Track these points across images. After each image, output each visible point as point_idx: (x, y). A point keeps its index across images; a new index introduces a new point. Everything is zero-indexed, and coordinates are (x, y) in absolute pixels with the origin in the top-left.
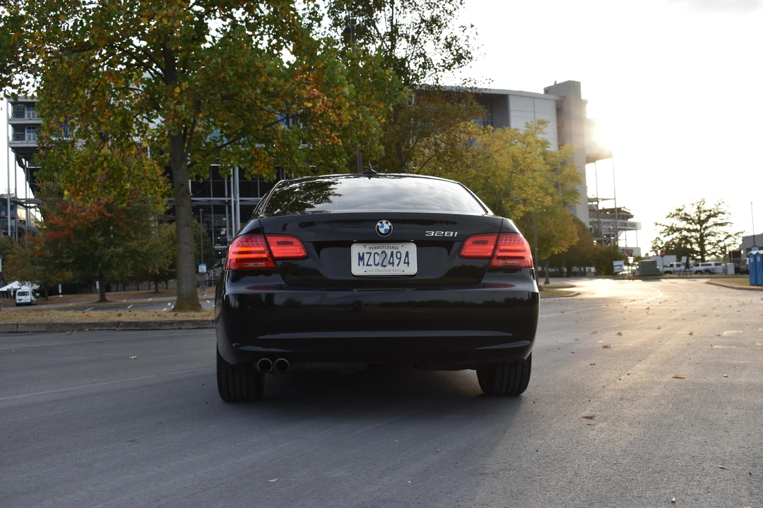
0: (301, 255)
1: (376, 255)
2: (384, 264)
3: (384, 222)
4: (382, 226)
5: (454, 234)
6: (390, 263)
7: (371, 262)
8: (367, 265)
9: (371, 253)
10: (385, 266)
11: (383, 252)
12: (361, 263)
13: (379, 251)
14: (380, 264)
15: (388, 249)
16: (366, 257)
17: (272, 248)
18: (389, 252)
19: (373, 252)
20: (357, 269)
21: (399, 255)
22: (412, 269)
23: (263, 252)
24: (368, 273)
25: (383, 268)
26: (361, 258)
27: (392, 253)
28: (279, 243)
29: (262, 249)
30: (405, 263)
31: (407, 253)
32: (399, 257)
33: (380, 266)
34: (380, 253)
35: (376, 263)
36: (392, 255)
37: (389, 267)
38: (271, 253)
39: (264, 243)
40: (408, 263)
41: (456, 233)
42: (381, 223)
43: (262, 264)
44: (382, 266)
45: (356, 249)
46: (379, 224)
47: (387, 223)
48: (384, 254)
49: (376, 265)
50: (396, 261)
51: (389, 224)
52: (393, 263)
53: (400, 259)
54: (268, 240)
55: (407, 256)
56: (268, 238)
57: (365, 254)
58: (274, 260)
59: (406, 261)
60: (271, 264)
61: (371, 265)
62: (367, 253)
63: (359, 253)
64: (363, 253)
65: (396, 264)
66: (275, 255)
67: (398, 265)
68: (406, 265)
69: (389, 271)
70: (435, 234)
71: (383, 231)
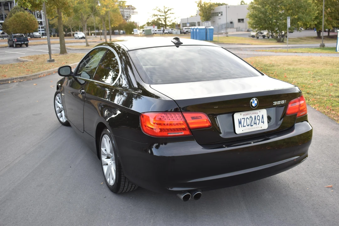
0: (208, 125)
1: (247, 119)
2: (252, 125)
5: (285, 102)
6: (254, 123)
7: (245, 124)
8: (244, 126)
9: (244, 118)
10: (252, 126)
11: (251, 117)
12: (240, 126)
13: (249, 116)
14: (250, 125)
15: (253, 114)
16: (243, 121)
17: (188, 121)
18: (253, 116)
19: (246, 117)
20: (239, 130)
21: (258, 117)
22: (264, 126)
23: (182, 124)
24: (244, 132)
26: (240, 123)
27: (255, 116)
28: (193, 118)
29: (182, 122)
30: (262, 122)
31: (263, 116)
32: (259, 119)
33: (250, 126)
34: (249, 118)
35: (248, 125)
36: (255, 119)
37: (255, 126)
38: (187, 124)
39: (182, 118)
40: (263, 122)
42: (253, 100)
43: (183, 133)
45: (237, 117)
46: (252, 101)
47: (256, 100)
48: (251, 118)
49: (248, 126)
50: (258, 122)
52: (256, 123)
53: (259, 120)
54: (185, 116)
55: (263, 118)
56: (185, 114)
57: (242, 119)
58: (190, 130)
59: (263, 121)
60: (188, 133)
61: (245, 126)
62: (243, 119)
63: (239, 119)
64: (241, 119)
65: (257, 124)
66: (191, 126)
67: (258, 124)
68: (263, 123)
69: (255, 128)
70: (277, 103)
71: (253, 105)
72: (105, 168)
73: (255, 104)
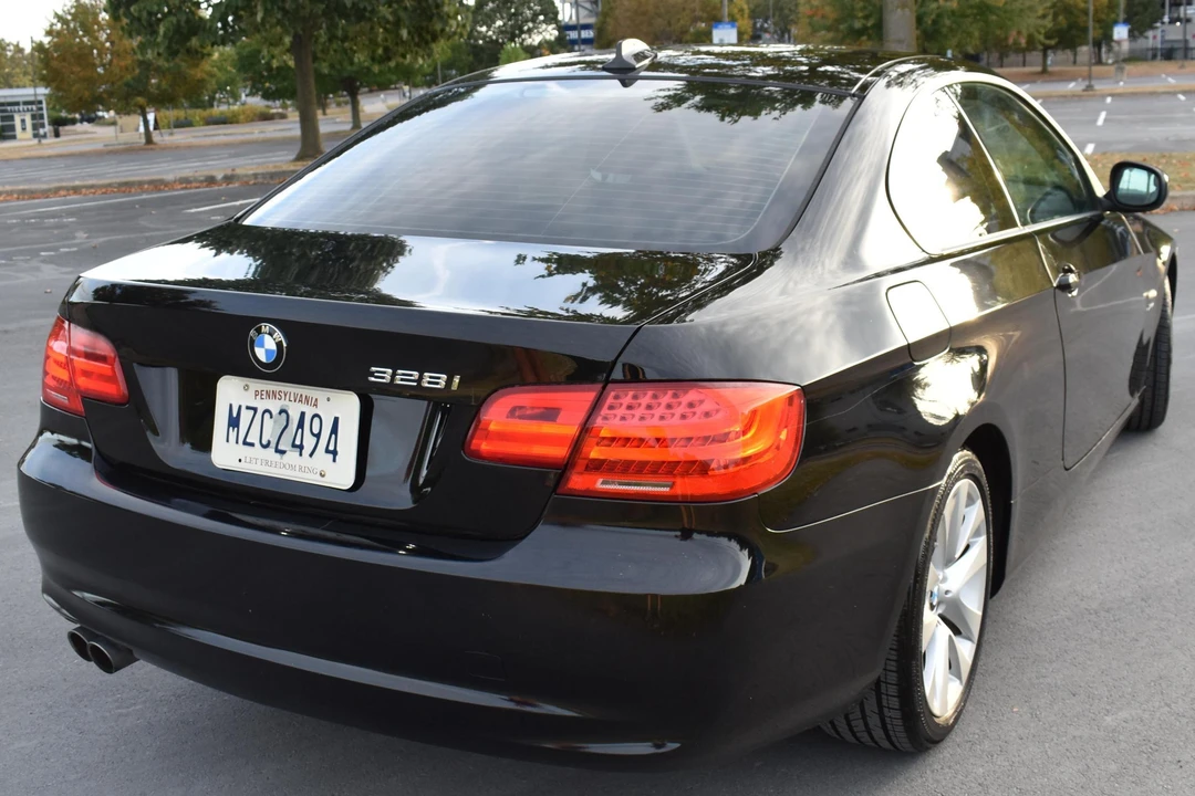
1: (267, 415)
2: (281, 447)
5: (449, 382)
6: (294, 445)
7: (254, 435)
8: (245, 443)
9: (255, 410)
10: (284, 452)
11: (283, 411)
12: (233, 436)
13: (274, 406)
14: (273, 445)
16: (246, 416)
18: (295, 411)
19: (262, 405)
20: (227, 454)
21: (316, 420)
22: (342, 472)
24: (245, 467)
25: (278, 455)
26: (234, 422)
27: (303, 414)
30: (327, 451)
31: (336, 420)
32: (316, 431)
33: (271, 450)
34: (275, 412)
35: (264, 442)
36: (301, 425)
37: (292, 455)
40: (335, 453)
41: (457, 380)
44: (277, 451)
45: (227, 393)
47: (271, 332)
48: (284, 415)
49: (265, 447)
50: (309, 442)
52: (301, 447)
53: (318, 436)
55: (334, 430)
57: (243, 409)
59: (331, 448)
61: (252, 445)
62: (248, 408)
63: (231, 405)
64: (240, 407)
65: (307, 451)
67: (311, 455)
68: (331, 456)
69: (292, 467)
70: (393, 376)
73: (267, 353)
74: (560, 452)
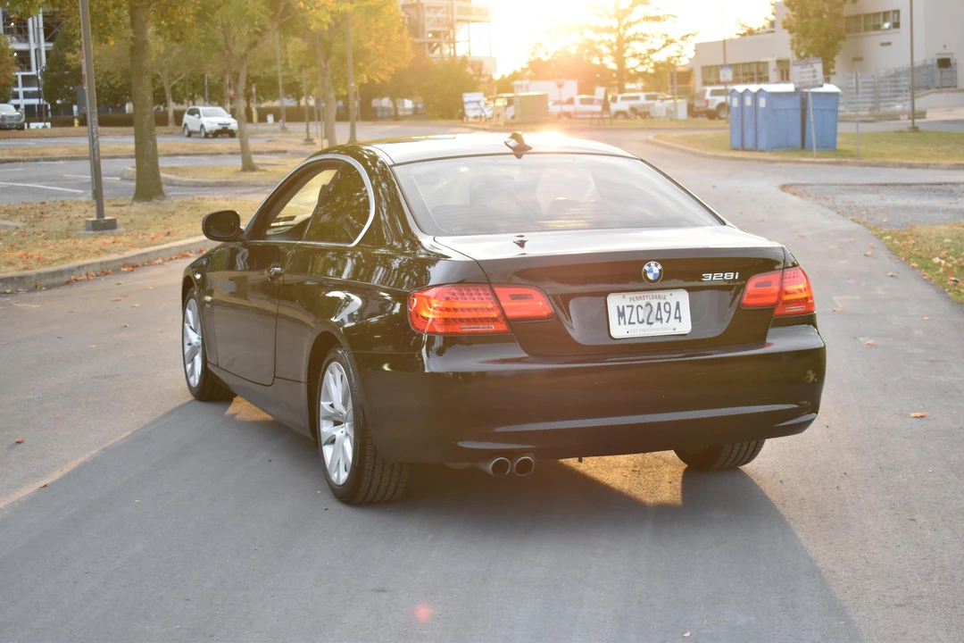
0: (545, 313)
1: (639, 308)
2: (650, 321)
3: (653, 264)
4: (651, 271)
5: (735, 276)
6: (657, 319)
7: (634, 319)
8: (630, 323)
9: (632, 306)
10: (652, 323)
11: (648, 304)
12: (622, 322)
13: (643, 303)
14: (646, 320)
15: (654, 299)
16: (628, 312)
17: (503, 304)
18: (654, 304)
19: (635, 304)
20: (619, 330)
21: (667, 306)
22: (684, 326)
23: (491, 310)
24: (631, 335)
25: (649, 326)
26: (621, 314)
27: (659, 304)
28: (515, 297)
29: (490, 306)
30: (676, 318)
31: (678, 303)
32: (668, 310)
33: (645, 323)
34: (643, 305)
35: (640, 320)
36: (659, 308)
37: (657, 324)
38: (503, 312)
39: (490, 296)
40: (680, 318)
41: (737, 274)
42: (649, 265)
43: (493, 327)
44: (648, 323)
45: (615, 302)
46: (646, 268)
47: (656, 265)
48: (649, 307)
49: (640, 323)
50: (665, 316)
51: (659, 267)
52: (661, 319)
53: (669, 312)
54: (497, 293)
55: (678, 308)
56: (496, 289)
57: (626, 308)
58: (508, 321)
59: (678, 316)
60: (503, 327)
61: (634, 323)
62: (628, 306)
63: (618, 307)
64: (623, 307)
65: (664, 320)
66: (509, 314)
67: (667, 322)
68: (678, 320)
69: (658, 329)
70: (713, 276)
71: (650, 276)
72: (328, 451)
73: (655, 275)
74: (774, 299)
